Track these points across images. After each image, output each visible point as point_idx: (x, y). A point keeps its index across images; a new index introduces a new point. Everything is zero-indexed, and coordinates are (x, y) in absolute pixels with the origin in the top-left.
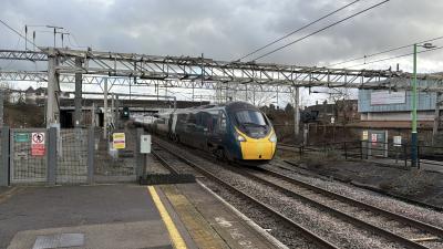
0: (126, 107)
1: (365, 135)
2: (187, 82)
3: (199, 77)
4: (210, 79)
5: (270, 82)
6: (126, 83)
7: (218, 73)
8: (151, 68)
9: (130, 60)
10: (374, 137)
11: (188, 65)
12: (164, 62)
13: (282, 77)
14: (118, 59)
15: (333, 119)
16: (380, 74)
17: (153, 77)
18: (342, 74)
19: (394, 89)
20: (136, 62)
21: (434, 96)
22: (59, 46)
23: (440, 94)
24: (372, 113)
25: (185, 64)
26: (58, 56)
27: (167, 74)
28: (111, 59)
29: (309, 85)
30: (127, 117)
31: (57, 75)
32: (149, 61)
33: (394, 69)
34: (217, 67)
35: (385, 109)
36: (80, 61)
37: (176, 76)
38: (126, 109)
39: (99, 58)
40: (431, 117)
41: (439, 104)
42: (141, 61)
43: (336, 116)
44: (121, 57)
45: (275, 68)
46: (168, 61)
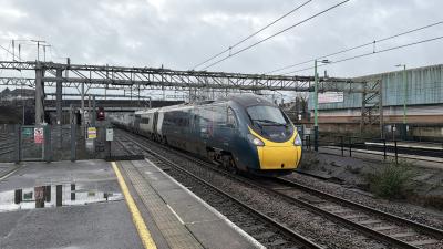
3: (162, 84)
4: (170, 84)
7: (176, 79)
8: (119, 76)
11: (152, 74)
12: (131, 72)
14: (92, 70)
17: (122, 83)
18: (281, 80)
20: (107, 71)
21: (360, 95)
22: (42, 60)
24: (320, 110)
25: (149, 73)
26: (41, 68)
28: (87, 70)
29: (255, 89)
30: (103, 116)
32: (118, 71)
35: (329, 107)
36: (59, 68)
37: (143, 83)
39: (76, 69)
41: (364, 102)
42: (112, 71)
44: (95, 69)
45: (223, 75)
46: (135, 70)
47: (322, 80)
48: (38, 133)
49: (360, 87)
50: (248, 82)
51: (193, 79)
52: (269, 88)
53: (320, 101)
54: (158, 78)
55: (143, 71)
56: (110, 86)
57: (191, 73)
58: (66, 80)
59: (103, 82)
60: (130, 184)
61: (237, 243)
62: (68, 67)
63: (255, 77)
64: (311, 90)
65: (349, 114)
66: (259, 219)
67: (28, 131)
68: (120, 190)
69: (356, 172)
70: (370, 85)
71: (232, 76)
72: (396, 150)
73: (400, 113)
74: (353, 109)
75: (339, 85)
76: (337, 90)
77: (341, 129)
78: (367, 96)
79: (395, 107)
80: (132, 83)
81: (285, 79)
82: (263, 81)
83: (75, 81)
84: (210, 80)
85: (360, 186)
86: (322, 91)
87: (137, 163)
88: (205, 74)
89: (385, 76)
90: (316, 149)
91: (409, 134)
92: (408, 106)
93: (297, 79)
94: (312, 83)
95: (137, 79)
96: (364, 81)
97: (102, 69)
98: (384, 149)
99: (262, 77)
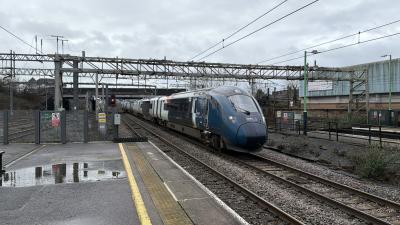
0: (113, 95)
1: (279, 114)
3: (164, 74)
4: (172, 74)
7: (178, 70)
8: (127, 67)
10: (286, 115)
11: (156, 65)
12: (138, 63)
17: (130, 73)
20: (117, 63)
21: (348, 84)
22: (60, 52)
23: (352, 82)
24: (310, 98)
25: (154, 64)
26: (59, 60)
27: (140, 72)
28: (99, 61)
30: (114, 103)
32: (127, 62)
36: (76, 61)
37: (148, 73)
38: (113, 97)
39: (90, 61)
41: (352, 91)
42: (121, 62)
44: (106, 60)
45: (220, 66)
46: (140, 62)
47: (311, 69)
48: (55, 117)
49: (348, 76)
50: (242, 72)
51: (193, 70)
52: (262, 77)
53: (310, 89)
54: (161, 68)
55: (149, 62)
56: (120, 76)
57: (191, 64)
58: (81, 71)
59: (113, 72)
60: (133, 163)
61: (224, 220)
62: (83, 59)
63: (249, 67)
64: (301, 78)
65: (337, 101)
66: (249, 197)
67: (46, 116)
68: (124, 169)
69: (343, 155)
70: (358, 74)
71: (228, 66)
72: (380, 134)
73: (385, 100)
74: (341, 97)
75: (328, 74)
76: (326, 79)
77: (330, 115)
78: (354, 85)
79: (381, 95)
80: (138, 73)
81: (277, 68)
82: (257, 71)
83: (89, 71)
84: (208, 70)
85: (345, 168)
86: (312, 79)
87: (141, 145)
88: (203, 65)
89: (371, 65)
90: (305, 134)
91: (393, 120)
92: (393, 94)
93: (288, 68)
94: (302, 72)
95: (143, 69)
96: (351, 70)
97: (113, 61)
98: (370, 134)
99: (256, 67)
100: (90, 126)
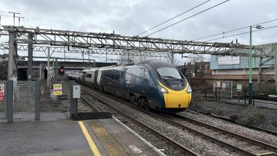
0: (62, 66)
1: (219, 84)
2: (103, 50)
3: (113, 47)
4: (119, 48)
5: (158, 50)
6: (62, 50)
9: (65, 35)
10: (224, 85)
11: (104, 39)
12: (88, 37)
13: (165, 47)
14: (57, 34)
15: (194, 74)
16: (226, 45)
17: (80, 46)
18: (203, 46)
19: (234, 55)
20: (69, 36)
21: (259, 59)
22: (17, 25)
23: (262, 58)
24: (219, 70)
25: (102, 38)
27: (90, 45)
28: (52, 34)
29: (182, 52)
30: (63, 73)
31: (15, 45)
32: (78, 36)
33: (235, 43)
34: (124, 40)
38: (62, 68)
39: (44, 33)
40: (256, 73)
41: (261, 65)
42: (73, 35)
43: (196, 72)
45: (161, 41)
59: (65, 44)
62: (37, 32)
64: (224, 54)
74: (247, 69)
78: (264, 60)
94: (227, 49)
100: (42, 92)
